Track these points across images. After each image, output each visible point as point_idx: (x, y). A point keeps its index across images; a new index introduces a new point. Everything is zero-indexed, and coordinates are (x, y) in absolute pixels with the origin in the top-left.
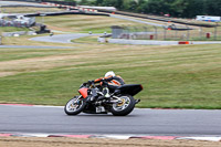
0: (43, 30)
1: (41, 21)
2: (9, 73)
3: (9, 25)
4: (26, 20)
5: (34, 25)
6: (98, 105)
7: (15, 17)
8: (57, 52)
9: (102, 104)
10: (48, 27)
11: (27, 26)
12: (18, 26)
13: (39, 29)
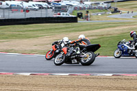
0: (116, 11)
1: (114, 6)
2: (94, 38)
3: (95, 8)
4: (105, 5)
5: (110, 8)
6: (73, 59)
7: (99, 3)
8: (123, 24)
9: (76, 58)
10: (119, 9)
11: (105, 9)
12: (101, 9)
13: (113, 10)
